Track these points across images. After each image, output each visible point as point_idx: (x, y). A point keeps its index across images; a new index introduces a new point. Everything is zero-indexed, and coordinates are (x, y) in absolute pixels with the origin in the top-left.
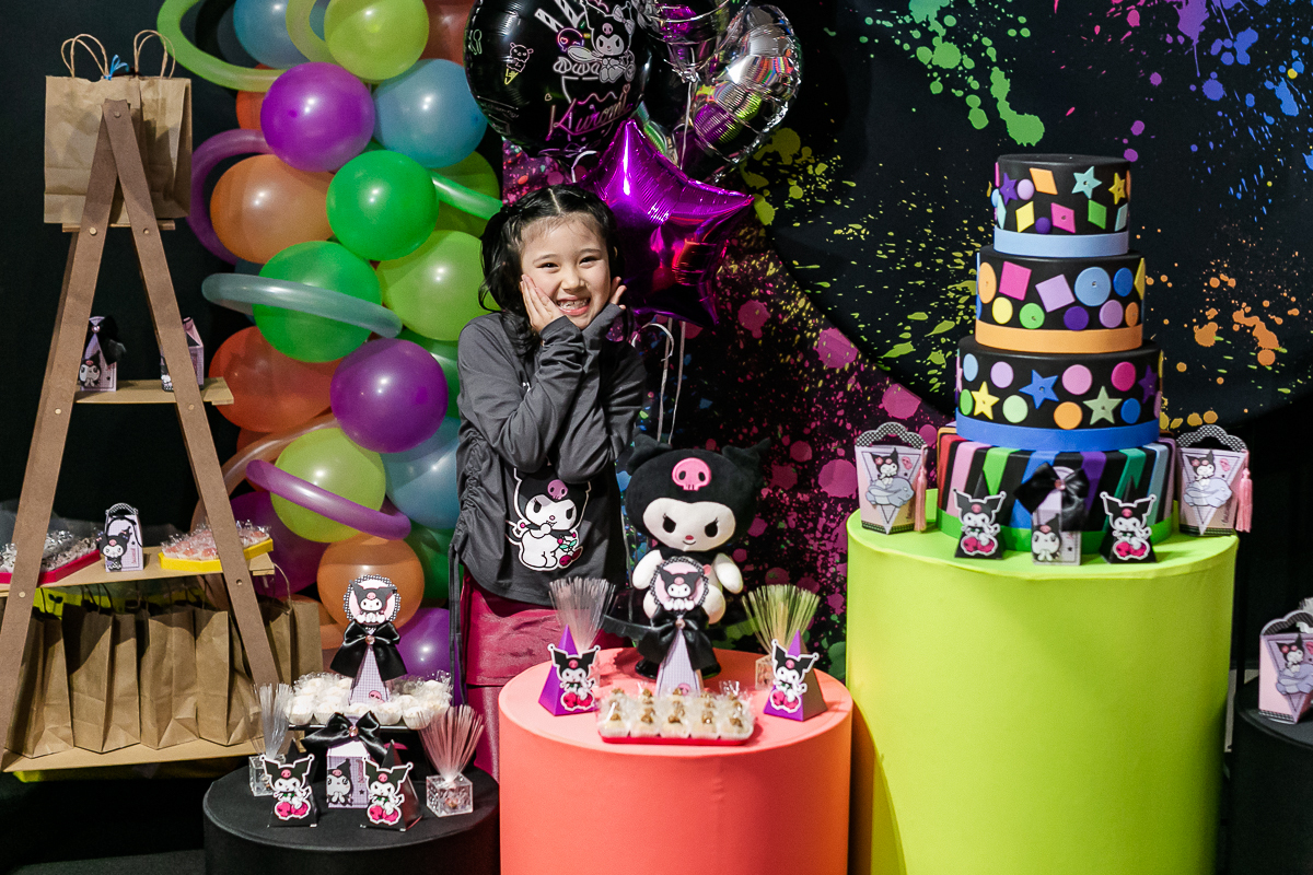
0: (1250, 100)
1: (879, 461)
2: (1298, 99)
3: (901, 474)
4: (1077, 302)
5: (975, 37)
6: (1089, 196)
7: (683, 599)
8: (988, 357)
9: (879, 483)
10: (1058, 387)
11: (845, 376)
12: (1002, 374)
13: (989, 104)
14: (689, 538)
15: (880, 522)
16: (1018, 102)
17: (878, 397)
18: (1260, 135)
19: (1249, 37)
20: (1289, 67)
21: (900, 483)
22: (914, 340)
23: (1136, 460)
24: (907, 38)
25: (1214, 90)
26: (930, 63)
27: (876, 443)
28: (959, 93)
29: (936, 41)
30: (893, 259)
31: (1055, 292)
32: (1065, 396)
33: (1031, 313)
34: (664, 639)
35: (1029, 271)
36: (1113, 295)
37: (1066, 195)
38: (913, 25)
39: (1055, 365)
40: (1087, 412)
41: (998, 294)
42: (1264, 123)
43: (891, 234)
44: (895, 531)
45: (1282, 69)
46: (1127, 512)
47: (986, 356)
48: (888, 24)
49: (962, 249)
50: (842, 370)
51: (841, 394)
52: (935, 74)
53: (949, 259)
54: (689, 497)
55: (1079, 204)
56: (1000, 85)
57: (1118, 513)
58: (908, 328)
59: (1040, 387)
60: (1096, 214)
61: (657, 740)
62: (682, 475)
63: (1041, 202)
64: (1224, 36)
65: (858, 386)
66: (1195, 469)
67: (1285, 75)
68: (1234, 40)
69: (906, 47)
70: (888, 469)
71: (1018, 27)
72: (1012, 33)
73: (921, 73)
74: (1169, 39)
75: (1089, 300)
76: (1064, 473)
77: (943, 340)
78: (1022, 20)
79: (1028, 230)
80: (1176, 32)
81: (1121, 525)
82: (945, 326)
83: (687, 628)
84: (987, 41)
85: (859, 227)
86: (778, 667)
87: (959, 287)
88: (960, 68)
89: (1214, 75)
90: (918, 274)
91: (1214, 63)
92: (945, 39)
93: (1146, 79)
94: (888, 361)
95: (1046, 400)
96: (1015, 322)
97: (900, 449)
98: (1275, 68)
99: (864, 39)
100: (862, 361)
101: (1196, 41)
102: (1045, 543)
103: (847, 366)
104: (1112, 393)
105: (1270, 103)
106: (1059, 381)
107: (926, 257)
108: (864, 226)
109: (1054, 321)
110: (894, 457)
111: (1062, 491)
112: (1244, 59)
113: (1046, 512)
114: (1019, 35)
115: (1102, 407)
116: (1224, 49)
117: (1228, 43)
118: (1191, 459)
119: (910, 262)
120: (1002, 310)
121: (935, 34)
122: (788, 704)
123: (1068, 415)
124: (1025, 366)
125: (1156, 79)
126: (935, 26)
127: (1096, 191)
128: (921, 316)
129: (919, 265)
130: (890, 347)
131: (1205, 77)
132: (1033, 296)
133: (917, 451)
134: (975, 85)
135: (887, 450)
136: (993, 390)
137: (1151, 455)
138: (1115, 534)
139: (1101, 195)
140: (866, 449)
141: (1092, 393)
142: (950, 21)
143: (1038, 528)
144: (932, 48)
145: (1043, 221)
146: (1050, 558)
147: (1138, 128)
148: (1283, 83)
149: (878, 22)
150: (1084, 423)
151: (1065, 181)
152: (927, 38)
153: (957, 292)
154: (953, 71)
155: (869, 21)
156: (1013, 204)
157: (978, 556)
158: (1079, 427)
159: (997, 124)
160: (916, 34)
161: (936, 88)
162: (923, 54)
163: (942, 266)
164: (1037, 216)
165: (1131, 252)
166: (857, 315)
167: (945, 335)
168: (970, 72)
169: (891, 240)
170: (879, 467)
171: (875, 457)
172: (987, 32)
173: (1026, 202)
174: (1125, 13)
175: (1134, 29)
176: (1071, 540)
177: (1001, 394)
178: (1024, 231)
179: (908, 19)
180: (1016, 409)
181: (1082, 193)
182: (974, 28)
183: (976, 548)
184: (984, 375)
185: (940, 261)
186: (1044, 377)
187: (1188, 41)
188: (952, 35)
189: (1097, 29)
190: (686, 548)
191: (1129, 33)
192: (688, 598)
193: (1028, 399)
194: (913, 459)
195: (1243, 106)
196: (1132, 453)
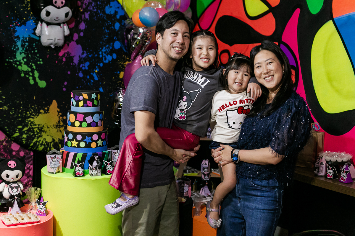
0: (88, 77)
1: (52, 158)
2: (98, 77)
3: (57, 160)
4: (94, 121)
5: (31, 64)
6: (95, 99)
7: (16, 192)
8: (75, 134)
9: (52, 163)
10: (92, 139)
11: (3, 142)
12: (79, 137)
13: (34, 79)
14: (12, 179)
15: (53, 171)
16: (41, 78)
17: (10, 146)
18: (90, 84)
19: (88, 64)
20: (96, 70)
21: (57, 162)
22: (19, 132)
23: (107, 153)
24: (16, 64)
25: (81, 75)
26: (21, 69)
27: (51, 154)
28: (27, 76)
29: (22, 65)
30: (14, 114)
31: (89, 119)
32: (93, 141)
33: (84, 124)
34: (12, 202)
35: (84, 115)
36: (100, 119)
37: (90, 99)
38: (17, 61)
39: (91, 134)
40: (97, 144)
41: (76, 120)
42: (91, 82)
43: (13, 108)
44: (56, 173)
45: (94, 70)
46: (109, 164)
47: (74, 134)
48: (12, 61)
49: (29, 111)
50: (2, 140)
51: (2, 146)
52: (22, 72)
53: (26, 114)
54: (12, 169)
55: (92, 100)
56: (36, 74)
57: (107, 164)
58: (18, 130)
59: (88, 139)
60: (96, 102)
61: (19, 224)
62: (10, 165)
63: (85, 101)
64: (83, 63)
65: (6, 144)
66: (115, 154)
67: (95, 71)
68: (85, 64)
69: (16, 66)
70: (54, 160)
71: (40, 61)
72: (39, 63)
73: (19, 72)
74: (72, 64)
75: (96, 121)
76: (96, 157)
77: (25, 132)
78: (41, 60)
79: (82, 106)
80: (73, 63)
81: (108, 167)
82: (26, 129)
83: (17, 199)
84: (33, 65)
85: (6, 107)
86: (38, 205)
87: (29, 120)
88: (28, 71)
89: (81, 72)
90: (19, 117)
91: (80, 69)
92: (24, 64)
93: (67, 73)
94: (14, 138)
95: (89, 142)
96: (80, 126)
97: (56, 155)
98: (93, 70)
99: (6, 64)
100: (7, 138)
101: (77, 65)
102: (94, 172)
103: (3, 139)
104: (102, 140)
105: (92, 77)
106: (92, 138)
107: (21, 113)
108: (7, 107)
109: (89, 125)
110: (55, 157)
111: (96, 161)
112: (87, 68)
113: (94, 165)
114: (40, 63)
115: (100, 142)
116: (83, 66)
117: (83, 65)
118: (114, 152)
119: (18, 115)
120: (77, 124)
121: (22, 63)
122: (42, 213)
123: (93, 145)
124: (84, 135)
125: (69, 73)
126: (22, 61)
127: (96, 98)
128: (20, 127)
129: (19, 115)
130: (14, 134)
131: (79, 72)
132: (84, 120)
133: (60, 155)
134: (31, 74)
135: (54, 155)
136: (77, 141)
137: (109, 152)
138: (107, 169)
139: (96, 99)
140: (49, 156)
141: (98, 140)
142: (25, 60)
143: (93, 169)
144: (21, 66)
145: (85, 105)
146: (95, 175)
147: (66, 83)
148: (95, 74)
149: (9, 60)
150: (97, 146)
151: (90, 96)
152: (20, 64)
153: (28, 121)
154: (26, 71)
155: (7, 60)
156: (78, 102)
157: (80, 176)
158: (96, 147)
159: (36, 83)
160: (18, 63)
161: (23, 75)
162: (20, 67)
163: (25, 115)
164: (84, 103)
165: (100, 110)
166: (6, 127)
167: (26, 131)
168: (30, 72)
169: (13, 110)
170: (52, 159)
171: (51, 157)
172: (33, 63)
173: (81, 101)
174: (62, 58)
175: (64, 62)
176: (99, 171)
177: (79, 142)
178: (81, 107)
179: (16, 60)
180: (82, 144)
181: (93, 98)
182: (31, 62)
183: (79, 175)
184: (74, 138)
185: (24, 114)
186: (89, 137)
187: (75, 64)
188: (26, 63)
189: (57, 62)
190: (11, 181)
191: (63, 63)
192: (17, 192)
193: (85, 142)
194: (59, 157)
195: (87, 78)
196: (106, 152)
